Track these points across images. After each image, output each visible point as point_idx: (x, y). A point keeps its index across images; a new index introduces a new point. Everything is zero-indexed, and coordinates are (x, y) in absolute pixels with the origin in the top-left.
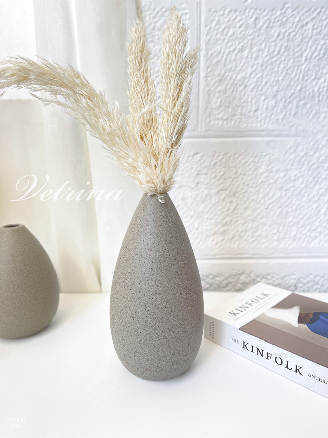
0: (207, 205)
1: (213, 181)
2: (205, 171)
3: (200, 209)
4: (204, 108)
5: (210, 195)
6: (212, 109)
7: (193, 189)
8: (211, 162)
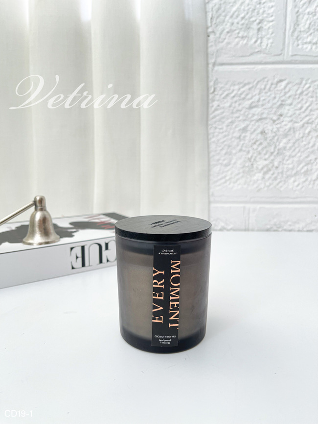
0: (289, 140)
1: (298, 112)
2: (289, 101)
3: (282, 145)
4: (291, 31)
5: (294, 128)
6: (300, 32)
7: (274, 121)
8: (297, 90)
